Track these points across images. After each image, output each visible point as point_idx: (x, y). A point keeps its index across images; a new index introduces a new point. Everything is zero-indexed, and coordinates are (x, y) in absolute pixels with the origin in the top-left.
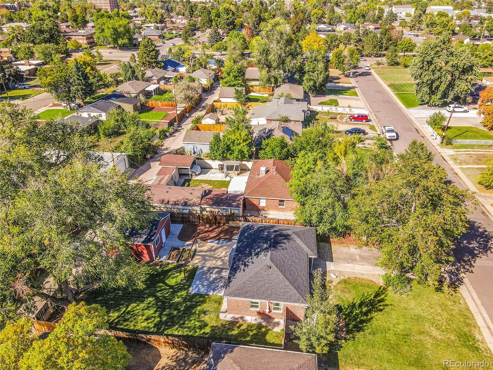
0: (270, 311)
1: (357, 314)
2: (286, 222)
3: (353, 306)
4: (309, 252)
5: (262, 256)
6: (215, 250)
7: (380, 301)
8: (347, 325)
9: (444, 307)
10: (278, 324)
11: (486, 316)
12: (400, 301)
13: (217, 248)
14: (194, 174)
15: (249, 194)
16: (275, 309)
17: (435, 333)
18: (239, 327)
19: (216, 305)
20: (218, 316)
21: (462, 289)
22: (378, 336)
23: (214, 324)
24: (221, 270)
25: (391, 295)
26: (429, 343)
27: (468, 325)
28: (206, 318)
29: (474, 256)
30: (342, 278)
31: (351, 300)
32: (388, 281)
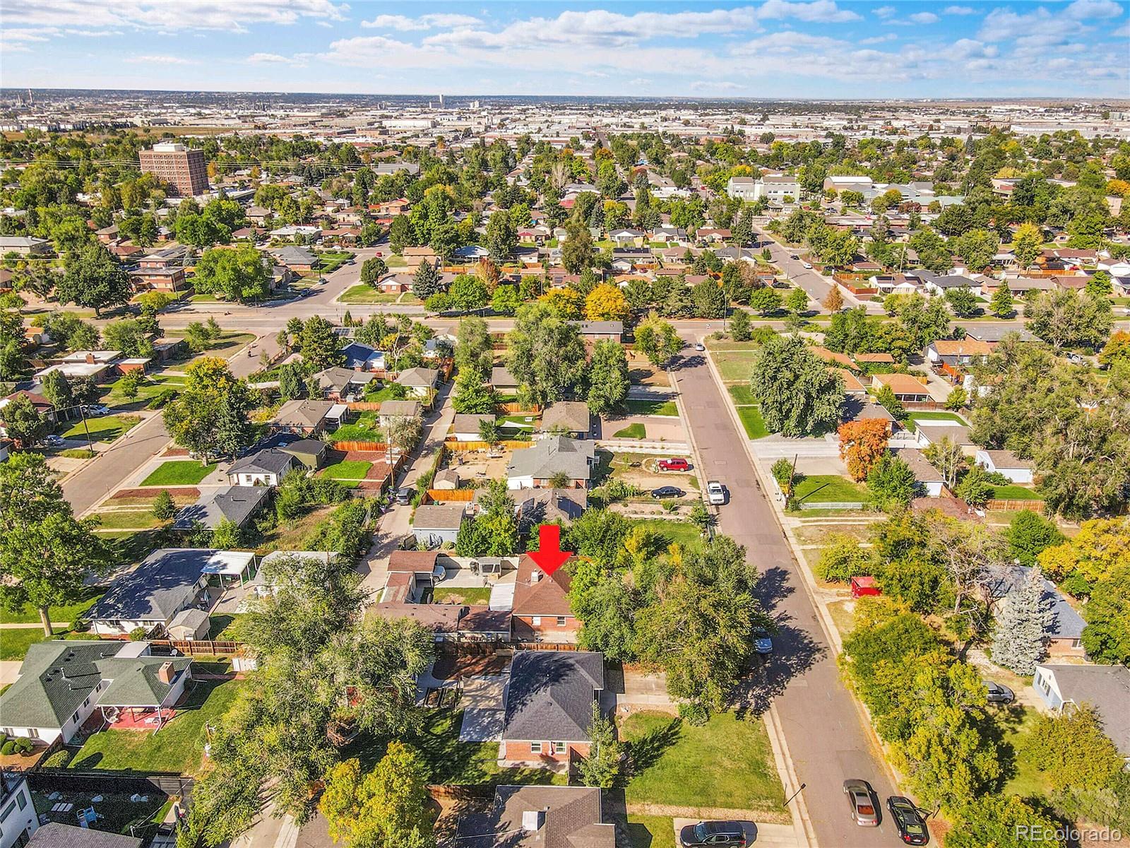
0: (553, 753)
1: (648, 750)
2: (567, 647)
3: (644, 741)
4: (595, 684)
5: (541, 692)
6: (485, 689)
7: (673, 735)
8: (636, 762)
9: (741, 735)
10: (563, 766)
11: (784, 742)
12: (695, 732)
13: (489, 686)
14: (436, 580)
15: (519, 611)
16: (558, 750)
17: (727, 763)
18: (521, 773)
19: (492, 752)
20: (496, 764)
21: (766, 716)
22: (667, 771)
23: (492, 772)
24: (495, 711)
25: (686, 727)
26: (718, 772)
27: (762, 752)
28: (484, 768)
29: (789, 674)
30: (634, 712)
31: (641, 736)
32: (684, 713)
